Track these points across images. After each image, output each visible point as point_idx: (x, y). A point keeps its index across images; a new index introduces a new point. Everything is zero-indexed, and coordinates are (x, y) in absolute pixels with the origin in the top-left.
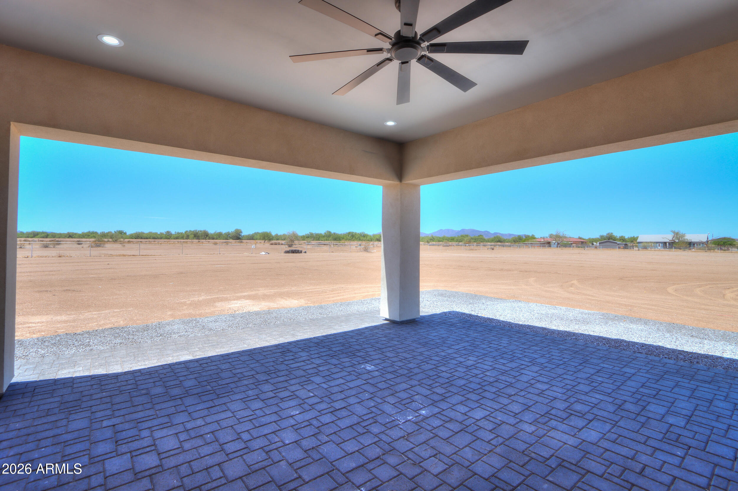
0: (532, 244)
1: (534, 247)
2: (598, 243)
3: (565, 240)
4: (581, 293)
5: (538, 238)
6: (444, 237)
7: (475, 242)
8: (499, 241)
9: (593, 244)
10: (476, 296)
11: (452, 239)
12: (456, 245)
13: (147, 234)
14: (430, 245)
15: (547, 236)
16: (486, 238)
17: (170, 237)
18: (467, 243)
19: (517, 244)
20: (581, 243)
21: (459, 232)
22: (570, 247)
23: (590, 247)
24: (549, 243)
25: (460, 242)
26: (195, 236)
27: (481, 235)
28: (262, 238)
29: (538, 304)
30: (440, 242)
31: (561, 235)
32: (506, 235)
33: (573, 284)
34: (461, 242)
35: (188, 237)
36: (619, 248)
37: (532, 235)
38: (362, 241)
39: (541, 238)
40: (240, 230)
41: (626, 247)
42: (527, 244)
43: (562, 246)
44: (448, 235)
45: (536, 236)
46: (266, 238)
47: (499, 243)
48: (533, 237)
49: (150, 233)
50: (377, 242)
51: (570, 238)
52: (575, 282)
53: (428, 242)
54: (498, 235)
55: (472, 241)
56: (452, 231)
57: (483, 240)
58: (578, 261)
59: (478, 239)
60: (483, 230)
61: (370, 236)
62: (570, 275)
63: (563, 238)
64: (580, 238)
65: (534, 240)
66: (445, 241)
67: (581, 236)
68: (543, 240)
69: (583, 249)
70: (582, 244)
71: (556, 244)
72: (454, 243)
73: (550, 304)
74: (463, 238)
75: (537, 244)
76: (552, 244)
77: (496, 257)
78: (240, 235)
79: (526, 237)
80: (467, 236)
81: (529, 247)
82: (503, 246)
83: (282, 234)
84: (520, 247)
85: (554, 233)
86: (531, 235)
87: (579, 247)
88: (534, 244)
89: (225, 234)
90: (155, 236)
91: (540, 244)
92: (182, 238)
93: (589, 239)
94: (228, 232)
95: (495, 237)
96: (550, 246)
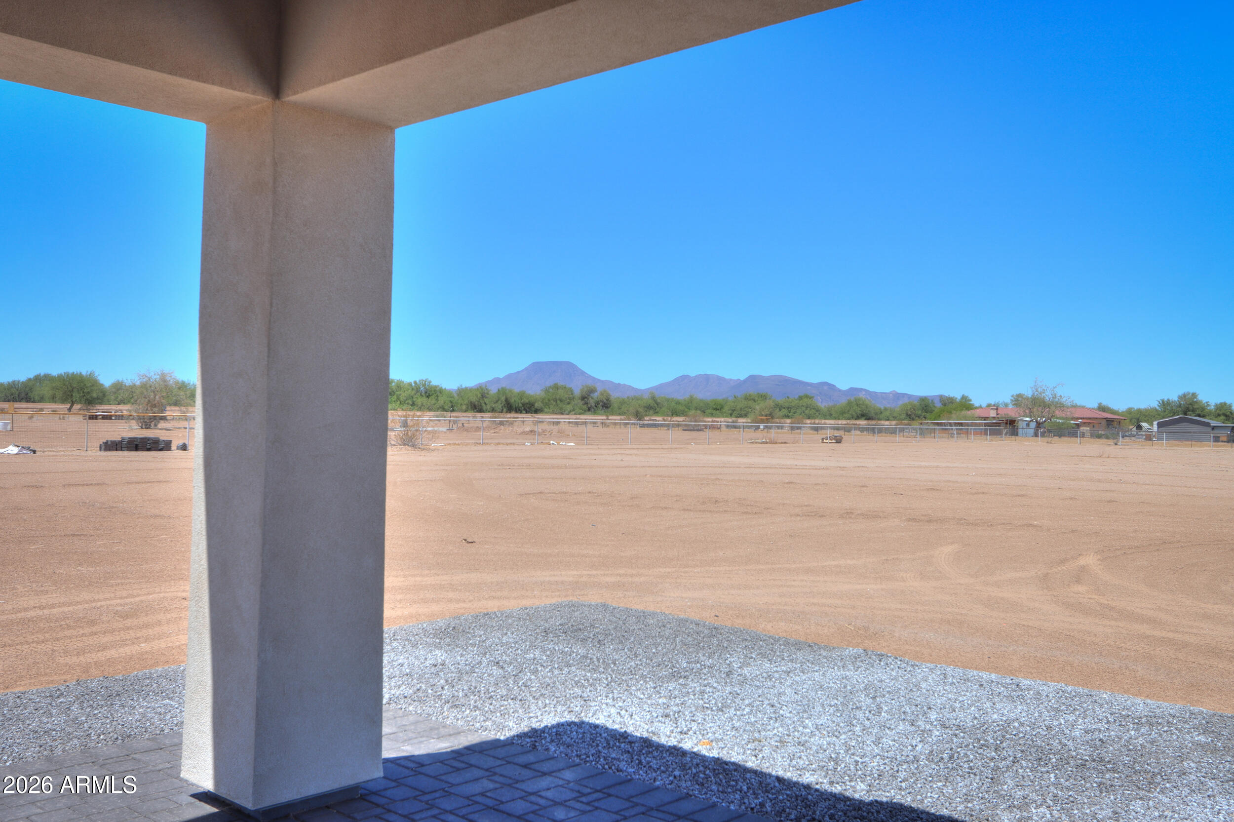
0: (961, 424)
1: (967, 433)
2: (1155, 423)
3: (1058, 413)
4: (1112, 609)
5: (980, 407)
6: (691, 400)
7: (788, 417)
8: (864, 416)
9: (1139, 427)
10: (715, 631)
11: (717, 408)
12: (728, 426)
14: (643, 426)
15: (1008, 400)
16: (823, 405)
18: (762, 421)
19: (916, 425)
20: (1104, 422)
21: (740, 384)
22: (1074, 435)
23: (1131, 436)
24: (1011, 423)
25: (741, 416)
27: (807, 397)
28: (59, 395)
29: (949, 670)
30: (677, 415)
31: (1048, 396)
32: (884, 396)
33: (1083, 569)
34: (746, 416)
36: (1216, 439)
37: (963, 397)
38: (420, 409)
39: (989, 406)
42: (944, 424)
43: (1050, 431)
44: (704, 395)
45: (976, 402)
46: (75, 396)
47: (863, 422)
48: (965, 404)
50: (470, 414)
51: (1075, 406)
52: (1090, 560)
53: (638, 416)
54: (862, 395)
55: (778, 413)
56: (720, 380)
57: (813, 412)
58: (1099, 481)
59: (798, 407)
60: (815, 380)
61: (449, 394)
62: (1073, 531)
63: (1053, 408)
64: (1102, 408)
65: (969, 413)
66: (692, 412)
67: (1105, 403)
68: (993, 414)
69: (1111, 442)
70: (1108, 425)
71: (1033, 425)
72: (722, 421)
73: (996, 670)
74: (751, 403)
75: (976, 424)
76: (1021, 425)
77: (843, 468)
79: (945, 405)
80: (764, 397)
81: (952, 436)
82: (872, 430)
84: (923, 433)
85: (1028, 393)
86: (958, 396)
87: (1099, 437)
88: (967, 425)
91: (986, 425)
93: (1130, 411)
95: (850, 403)
96: (1014, 432)
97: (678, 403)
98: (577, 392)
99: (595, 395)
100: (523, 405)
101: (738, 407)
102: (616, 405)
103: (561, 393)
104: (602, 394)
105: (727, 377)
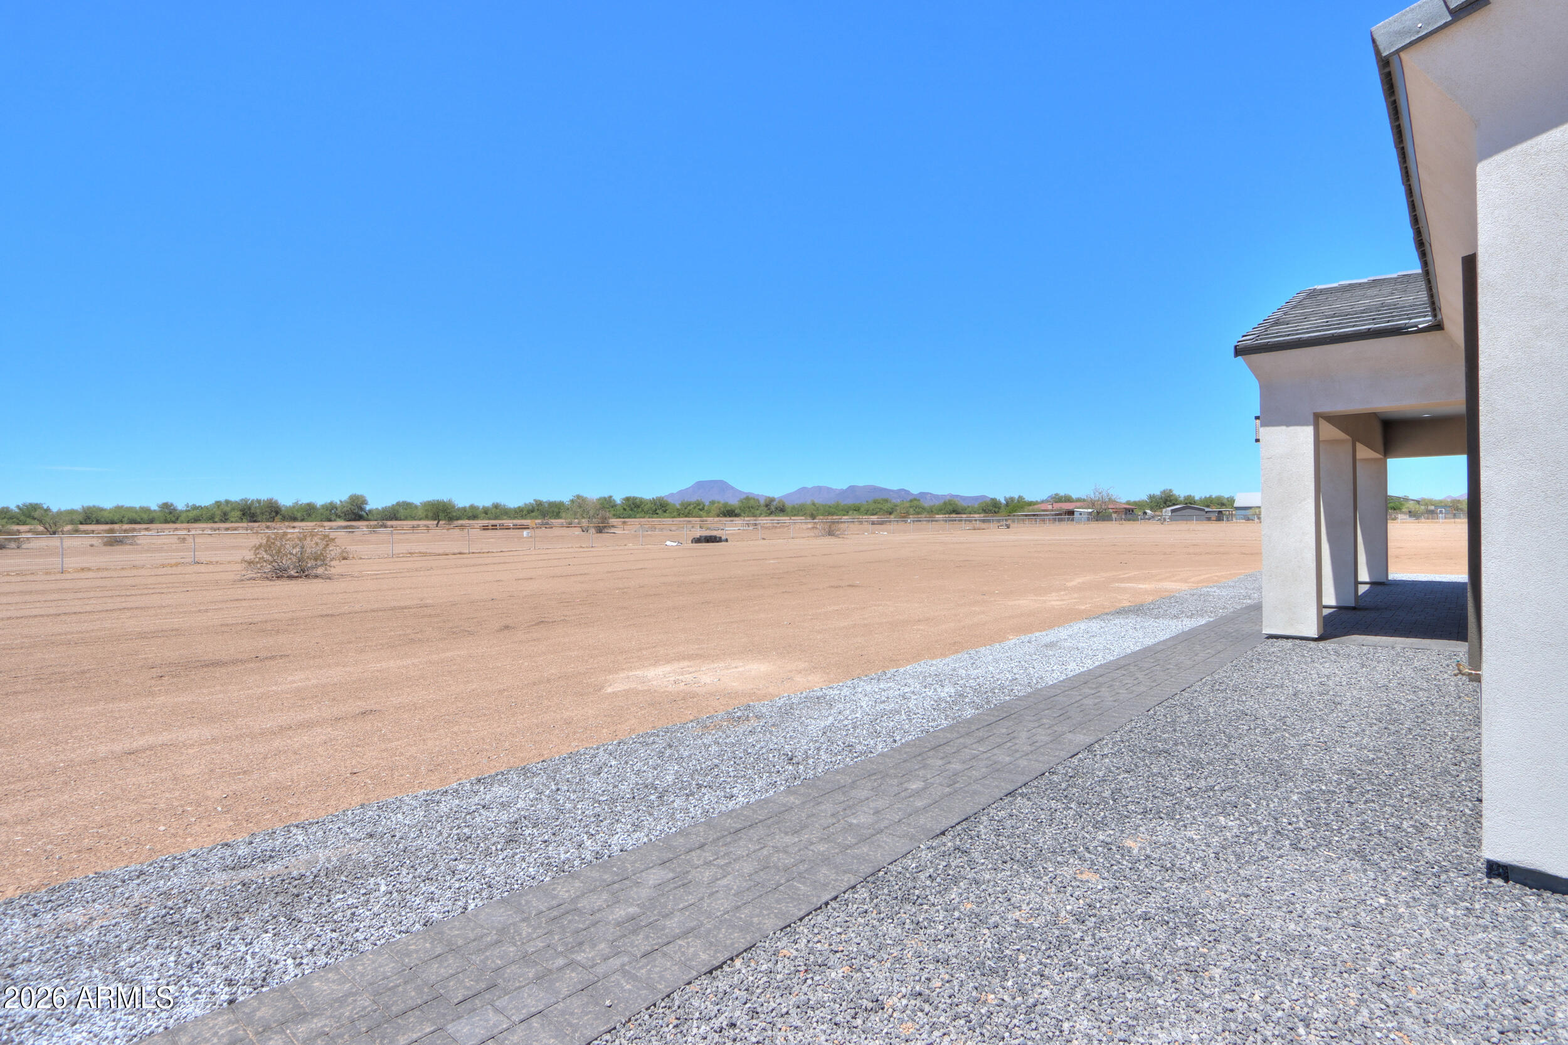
0: (1035, 515)
2: (1168, 510)
9: (1143, 512)
13: (110, 511)
16: (926, 505)
17: (177, 519)
24: (1069, 513)
26: (244, 514)
28: (430, 514)
35: (225, 518)
36: (1209, 519)
39: (1043, 502)
40: (362, 496)
41: (1220, 517)
46: (441, 515)
49: (118, 508)
56: (829, 489)
57: (921, 510)
60: (895, 487)
65: (1032, 507)
68: (1050, 507)
69: (1130, 523)
70: (1126, 512)
71: (1085, 514)
75: (1045, 514)
76: (1077, 515)
78: (362, 509)
83: (467, 505)
89: (324, 507)
90: (134, 516)
91: (1050, 515)
92: (211, 519)
94: (331, 503)
97: (830, 507)
98: (762, 502)
99: (775, 503)
100: (727, 511)
101: (871, 509)
102: (789, 510)
103: (752, 503)
104: (779, 502)
105: (834, 487)
